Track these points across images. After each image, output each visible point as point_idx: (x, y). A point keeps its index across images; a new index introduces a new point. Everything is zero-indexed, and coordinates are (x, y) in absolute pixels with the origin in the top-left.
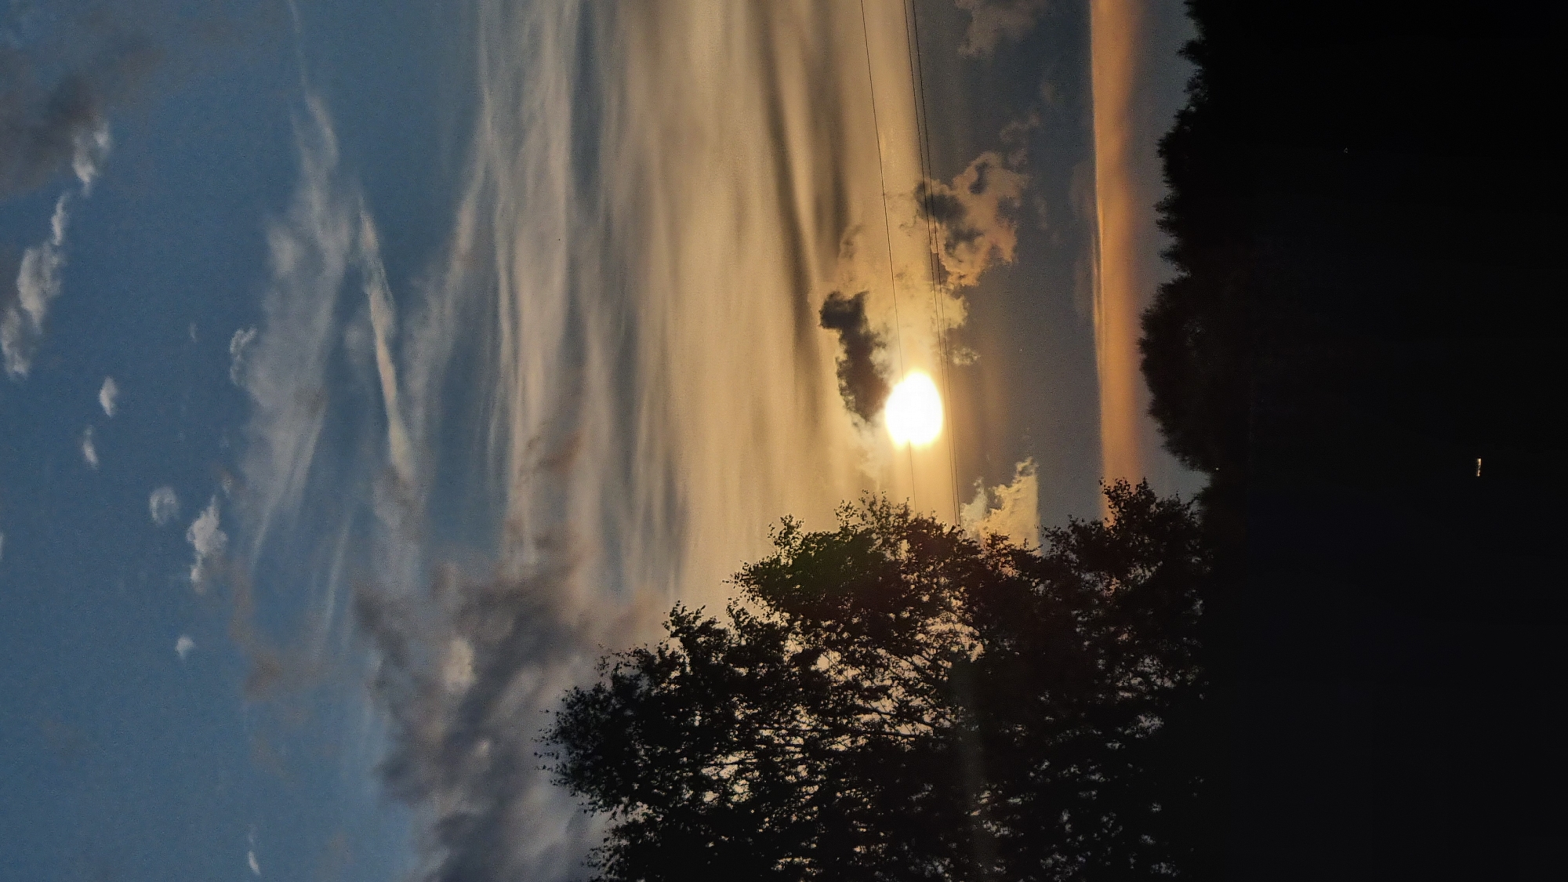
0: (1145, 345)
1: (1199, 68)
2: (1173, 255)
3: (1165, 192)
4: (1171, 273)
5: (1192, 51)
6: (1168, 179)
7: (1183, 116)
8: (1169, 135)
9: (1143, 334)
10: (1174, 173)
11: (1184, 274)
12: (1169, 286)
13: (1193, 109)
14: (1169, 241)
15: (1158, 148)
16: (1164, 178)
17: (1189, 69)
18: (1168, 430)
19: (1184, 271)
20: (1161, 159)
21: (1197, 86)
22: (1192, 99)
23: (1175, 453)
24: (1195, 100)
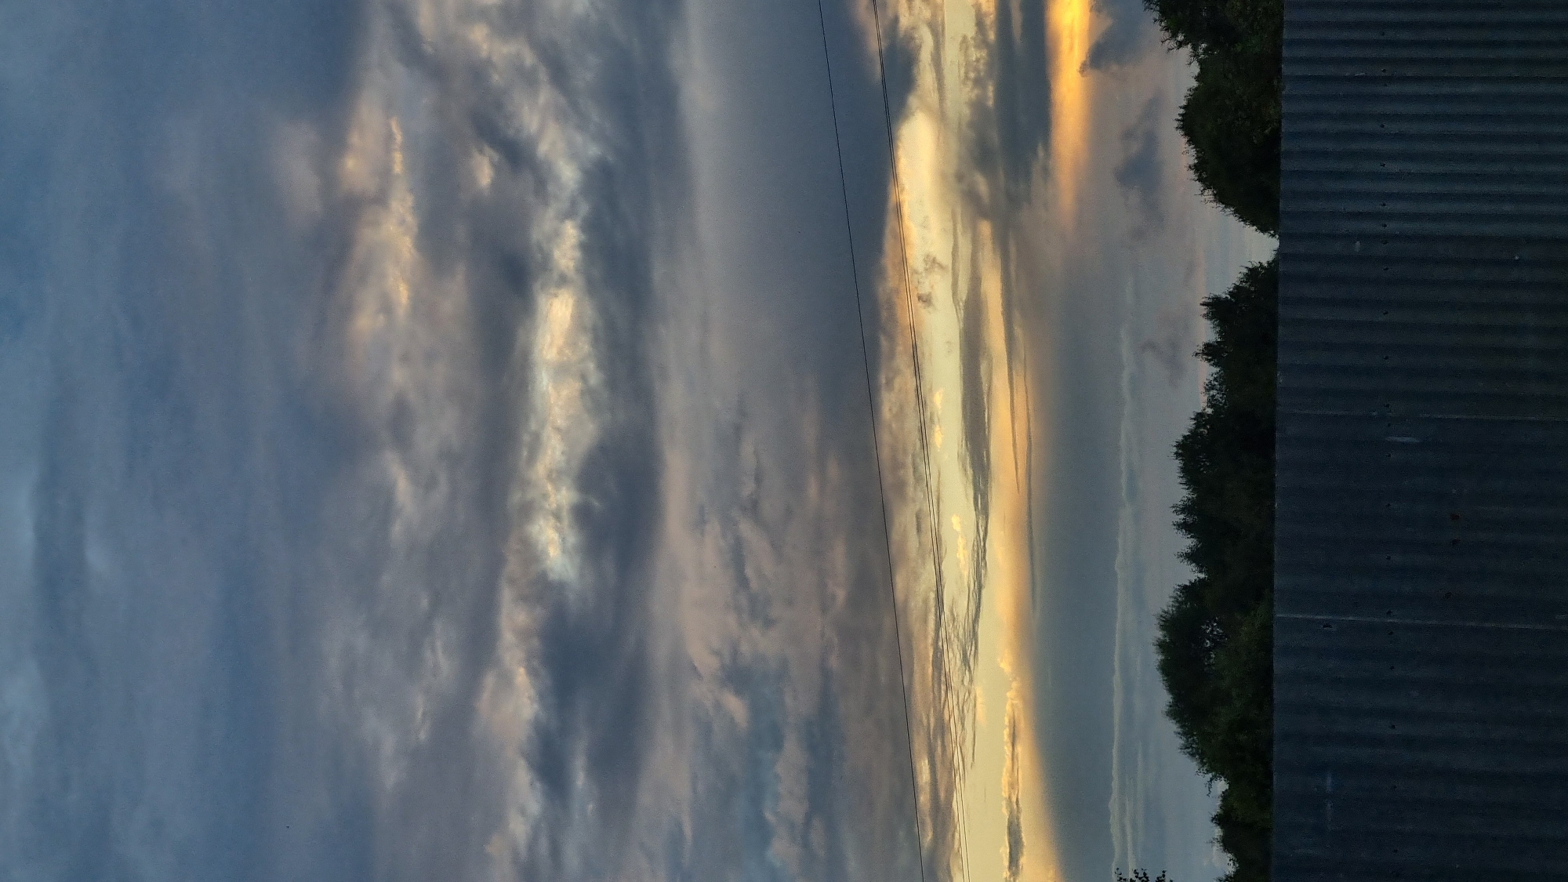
0: (1162, 646)
1: (1218, 369)
2: (1192, 557)
3: (1181, 493)
4: (1190, 574)
5: (1211, 352)
6: (1184, 481)
7: (1199, 416)
8: (1185, 437)
9: (1159, 634)
10: (1191, 473)
11: (1202, 576)
12: (1185, 587)
13: (1209, 411)
14: (1187, 543)
15: (1175, 450)
16: (1180, 480)
17: (1206, 371)
18: (1186, 733)
19: (1201, 572)
20: (1177, 461)
21: (1213, 389)
22: (1209, 401)
23: (1192, 755)
24: (1212, 402)
